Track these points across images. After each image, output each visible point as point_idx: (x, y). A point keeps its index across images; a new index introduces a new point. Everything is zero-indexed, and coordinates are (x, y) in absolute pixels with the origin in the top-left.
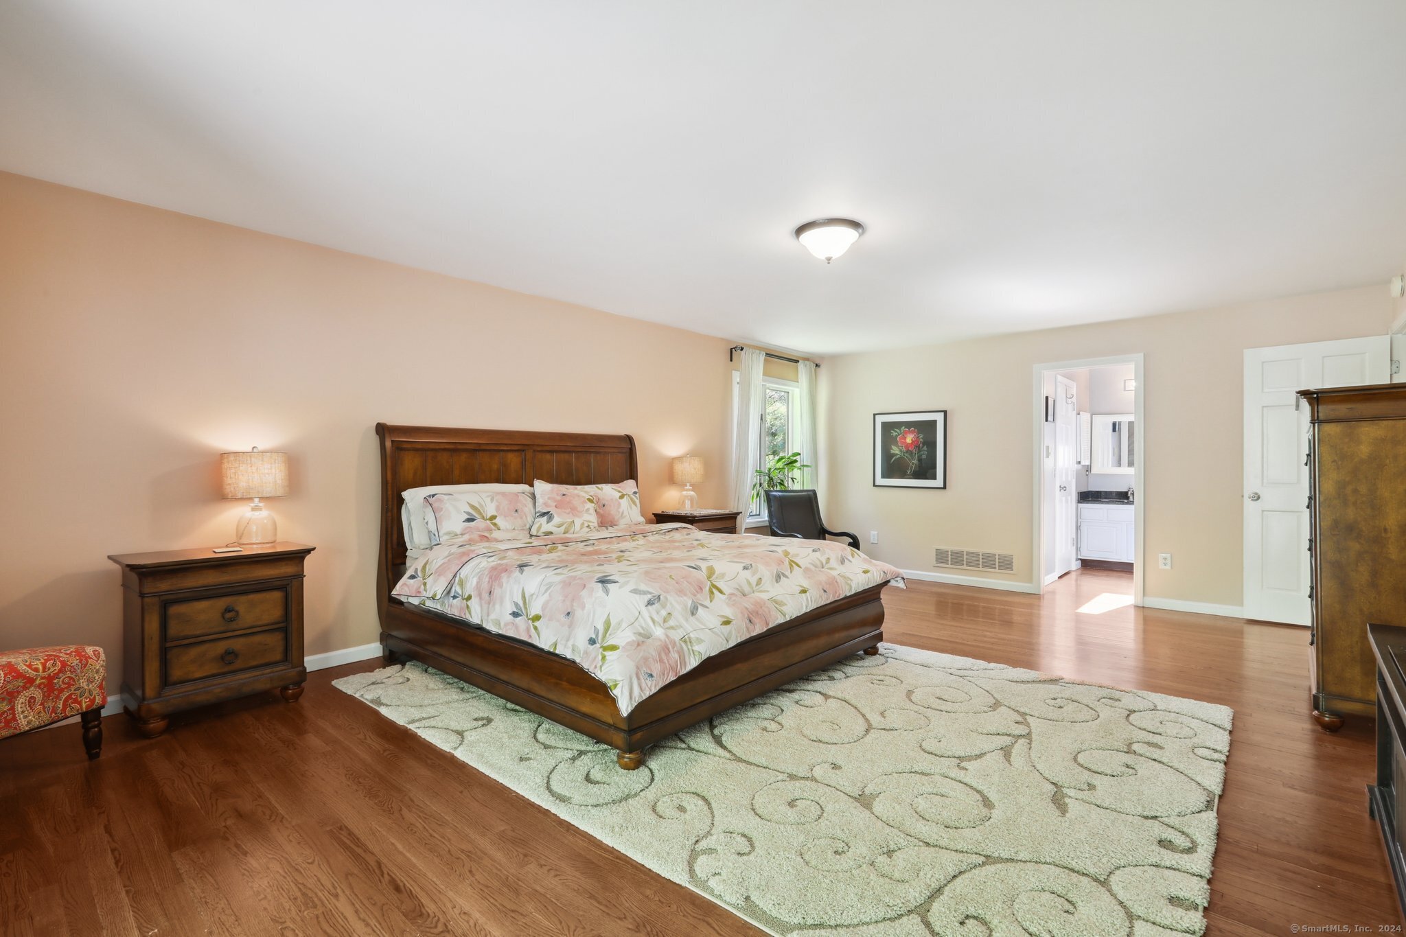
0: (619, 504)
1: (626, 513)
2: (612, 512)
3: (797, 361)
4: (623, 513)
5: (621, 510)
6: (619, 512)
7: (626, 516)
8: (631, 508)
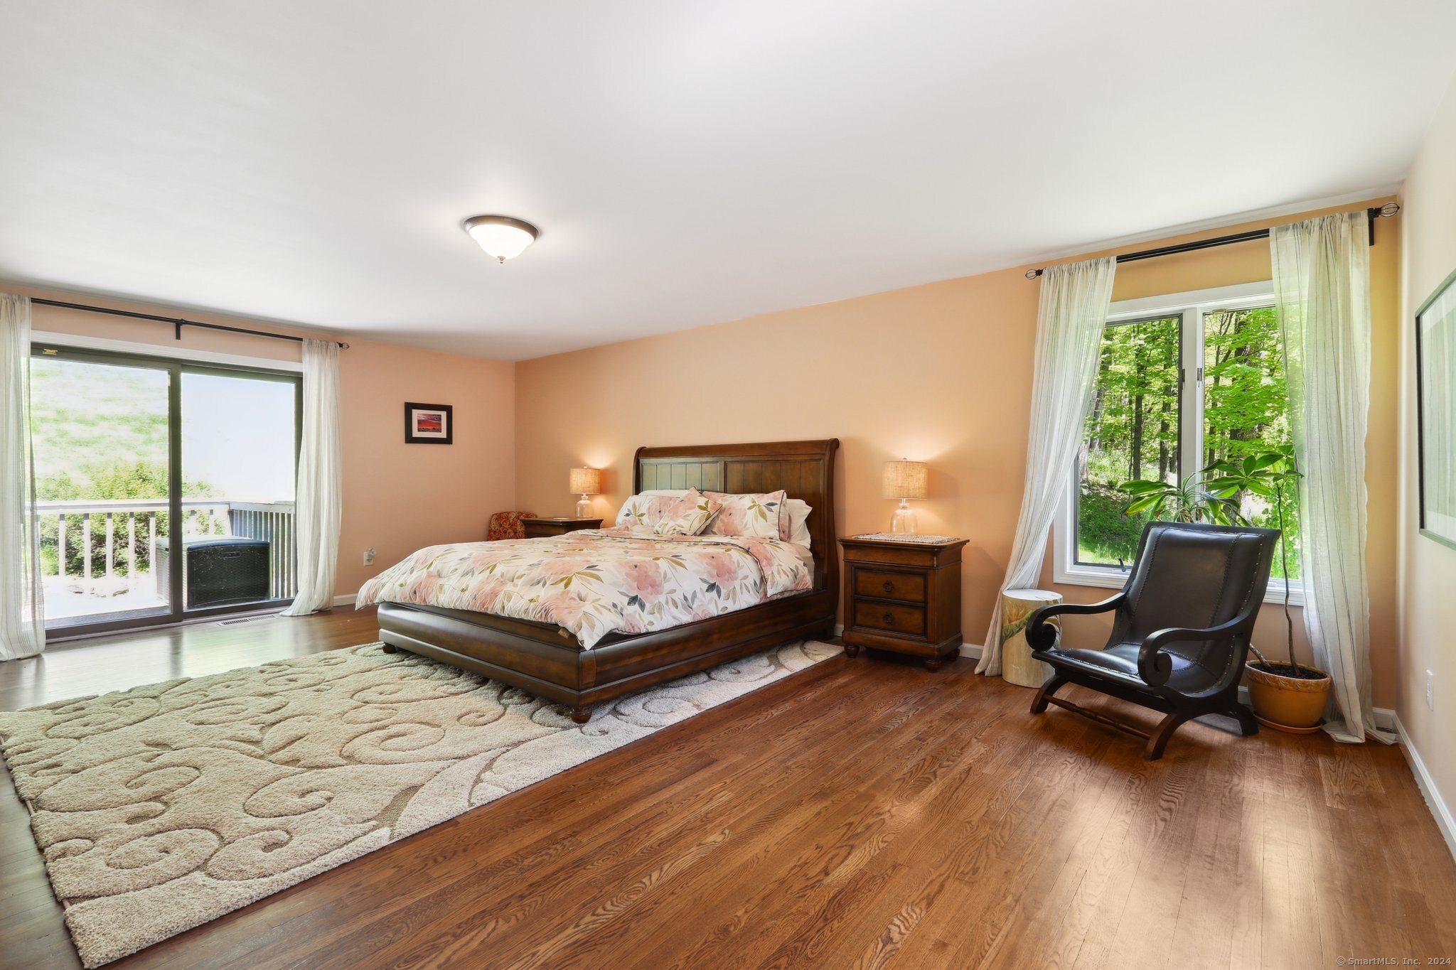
0: (745, 514)
1: (749, 525)
2: (735, 522)
3: (1264, 233)
4: (746, 525)
5: (745, 521)
6: (742, 522)
7: (749, 528)
8: (757, 520)
